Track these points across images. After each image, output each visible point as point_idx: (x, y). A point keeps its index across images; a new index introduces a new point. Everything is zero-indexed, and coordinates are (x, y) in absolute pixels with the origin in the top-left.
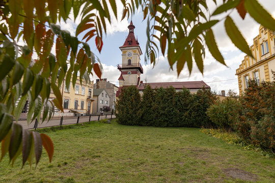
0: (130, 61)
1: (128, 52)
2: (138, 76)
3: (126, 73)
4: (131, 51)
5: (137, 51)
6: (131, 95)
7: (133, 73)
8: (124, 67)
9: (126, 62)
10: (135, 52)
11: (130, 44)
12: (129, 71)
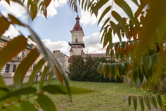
0: (77, 40)
1: (76, 34)
2: (82, 50)
3: (74, 47)
4: (78, 34)
5: (81, 34)
6: (79, 61)
7: (79, 47)
8: (73, 43)
9: (75, 41)
10: (80, 34)
11: (77, 29)
12: (76, 46)
